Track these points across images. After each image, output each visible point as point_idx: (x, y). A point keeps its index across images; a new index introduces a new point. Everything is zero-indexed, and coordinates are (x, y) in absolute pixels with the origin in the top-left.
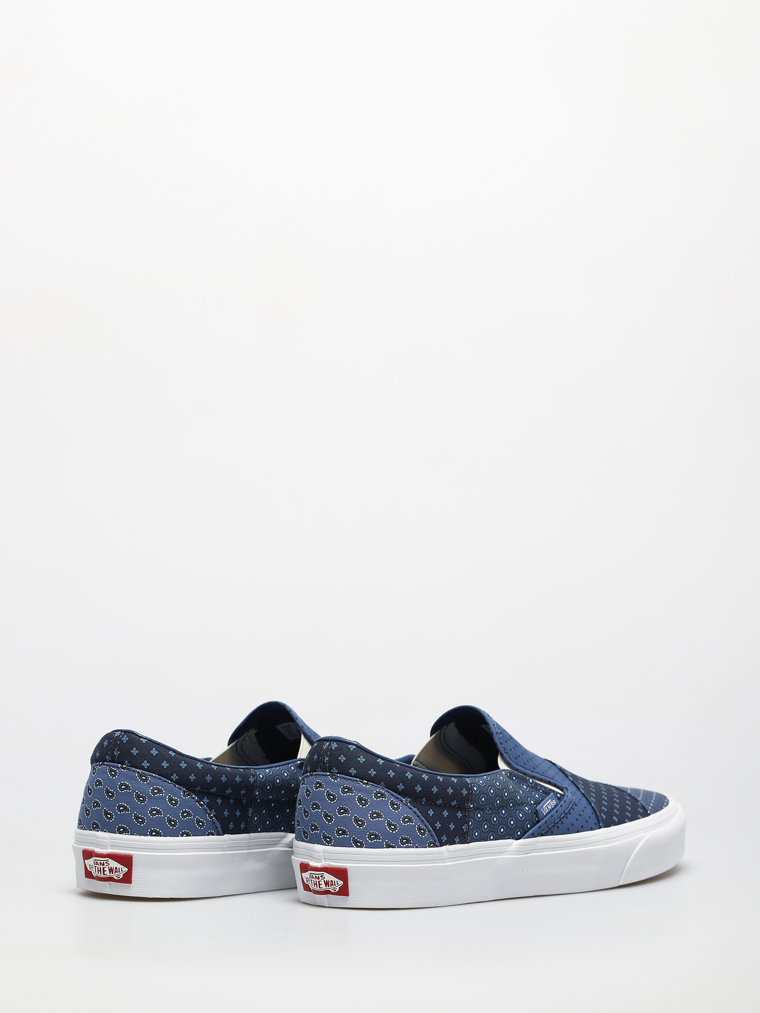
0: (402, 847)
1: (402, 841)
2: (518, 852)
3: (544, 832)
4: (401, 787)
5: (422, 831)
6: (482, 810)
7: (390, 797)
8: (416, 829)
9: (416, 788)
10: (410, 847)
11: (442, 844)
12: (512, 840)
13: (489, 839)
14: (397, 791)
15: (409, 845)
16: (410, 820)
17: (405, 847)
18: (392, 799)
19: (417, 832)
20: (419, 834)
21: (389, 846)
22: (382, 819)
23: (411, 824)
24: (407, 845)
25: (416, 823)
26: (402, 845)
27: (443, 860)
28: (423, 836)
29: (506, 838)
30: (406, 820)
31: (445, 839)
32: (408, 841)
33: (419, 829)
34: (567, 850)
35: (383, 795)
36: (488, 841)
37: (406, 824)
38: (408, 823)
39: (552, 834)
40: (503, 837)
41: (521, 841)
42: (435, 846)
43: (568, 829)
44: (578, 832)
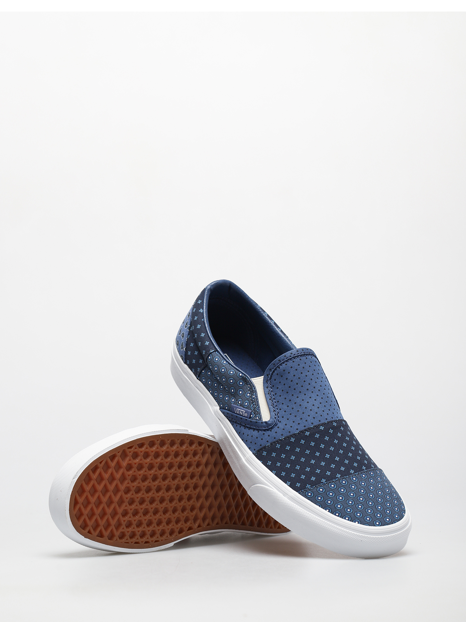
2: (215, 413)
25: (183, 340)
31: (188, 363)
33: (182, 344)
36: (208, 391)
39: (233, 425)
40: (215, 399)
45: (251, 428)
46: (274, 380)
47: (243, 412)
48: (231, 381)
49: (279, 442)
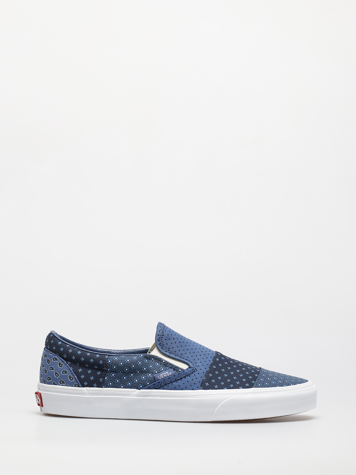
0: (60, 385)
1: (61, 382)
2: (138, 396)
3: (157, 387)
4: (65, 356)
5: (71, 378)
6: (116, 372)
7: (59, 360)
8: (68, 377)
9: (72, 357)
10: (64, 385)
11: (83, 386)
12: (136, 390)
13: (120, 387)
14: (63, 358)
15: (64, 384)
16: (66, 372)
17: (61, 385)
18: (60, 362)
19: (69, 378)
20: (69, 379)
21: (54, 384)
22: (54, 371)
23: (66, 374)
24: (62, 384)
25: (69, 374)
26: (60, 384)
27: (84, 394)
28: (72, 381)
29: (132, 388)
30: (64, 372)
31: (87, 384)
32: (63, 383)
33: (70, 377)
34: (172, 398)
35: (56, 359)
36: (119, 388)
37: (63, 374)
38: (65, 374)
39: (164, 389)
40: (131, 388)
41: (141, 390)
42: (78, 386)
43: (175, 388)
44: (182, 390)
45: (182, 378)
46: (166, 345)
47: (166, 374)
48: (140, 363)
49: (208, 372)
